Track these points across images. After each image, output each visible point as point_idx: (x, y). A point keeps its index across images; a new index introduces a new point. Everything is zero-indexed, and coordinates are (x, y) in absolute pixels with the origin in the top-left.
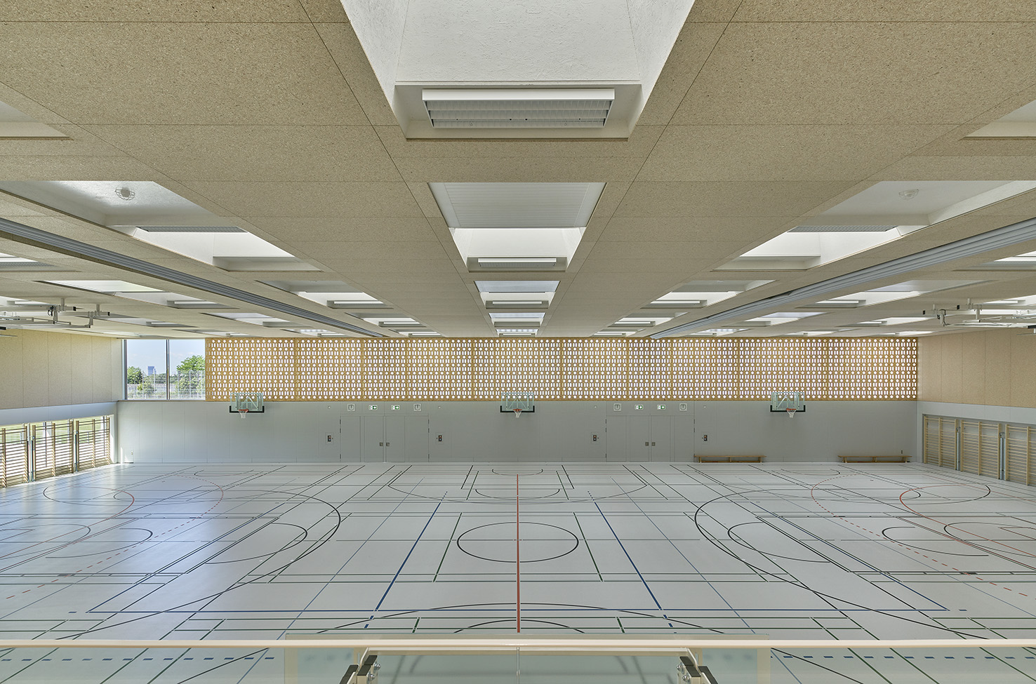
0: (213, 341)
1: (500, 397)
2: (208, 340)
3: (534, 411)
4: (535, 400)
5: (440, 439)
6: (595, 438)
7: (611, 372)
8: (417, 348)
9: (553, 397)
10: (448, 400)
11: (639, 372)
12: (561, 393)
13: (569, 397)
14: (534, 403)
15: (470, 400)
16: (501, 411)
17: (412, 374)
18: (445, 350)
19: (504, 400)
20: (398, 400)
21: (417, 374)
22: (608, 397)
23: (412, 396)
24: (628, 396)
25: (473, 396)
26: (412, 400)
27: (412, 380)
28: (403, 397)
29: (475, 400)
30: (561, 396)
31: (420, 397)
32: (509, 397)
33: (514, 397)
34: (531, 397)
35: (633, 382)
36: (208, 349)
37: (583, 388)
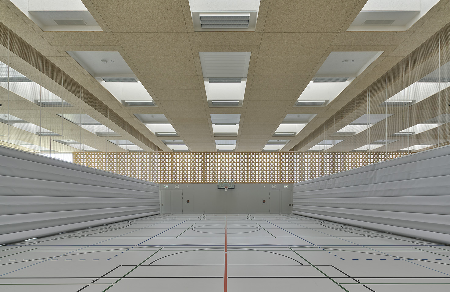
0: (77, 154)
1: (218, 181)
2: (74, 153)
3: (234, 188)
4: (235, 183)
5: (188, 202)
6: (264, 202)
7: (272, 169)
8: (177, 157)
9: (243, 182)
10: (192, 183)
11: (286, 169)
12: (248, 179)
13: (252, 182)
14: (234, 184)
15: (203, 183)
16: (218, 188)
17: (174, 170)
18: (190, 158)
19: (220, 183)
20: (168, 183)
21: (177, 170)
22: (271, 182)
23: (174, 181)
24: (280, 181)
25: (204, 181)
26: (174, 183)
27: (174, 173)
28: (170, 182)
29: (205, 183)
30: (248, 181)
31: (178, 182)
32: (222, 182)
33: (224, 182)
34: (233, 182)
35: (283, 174)
36: (74, 158)
37: (258, 177)
